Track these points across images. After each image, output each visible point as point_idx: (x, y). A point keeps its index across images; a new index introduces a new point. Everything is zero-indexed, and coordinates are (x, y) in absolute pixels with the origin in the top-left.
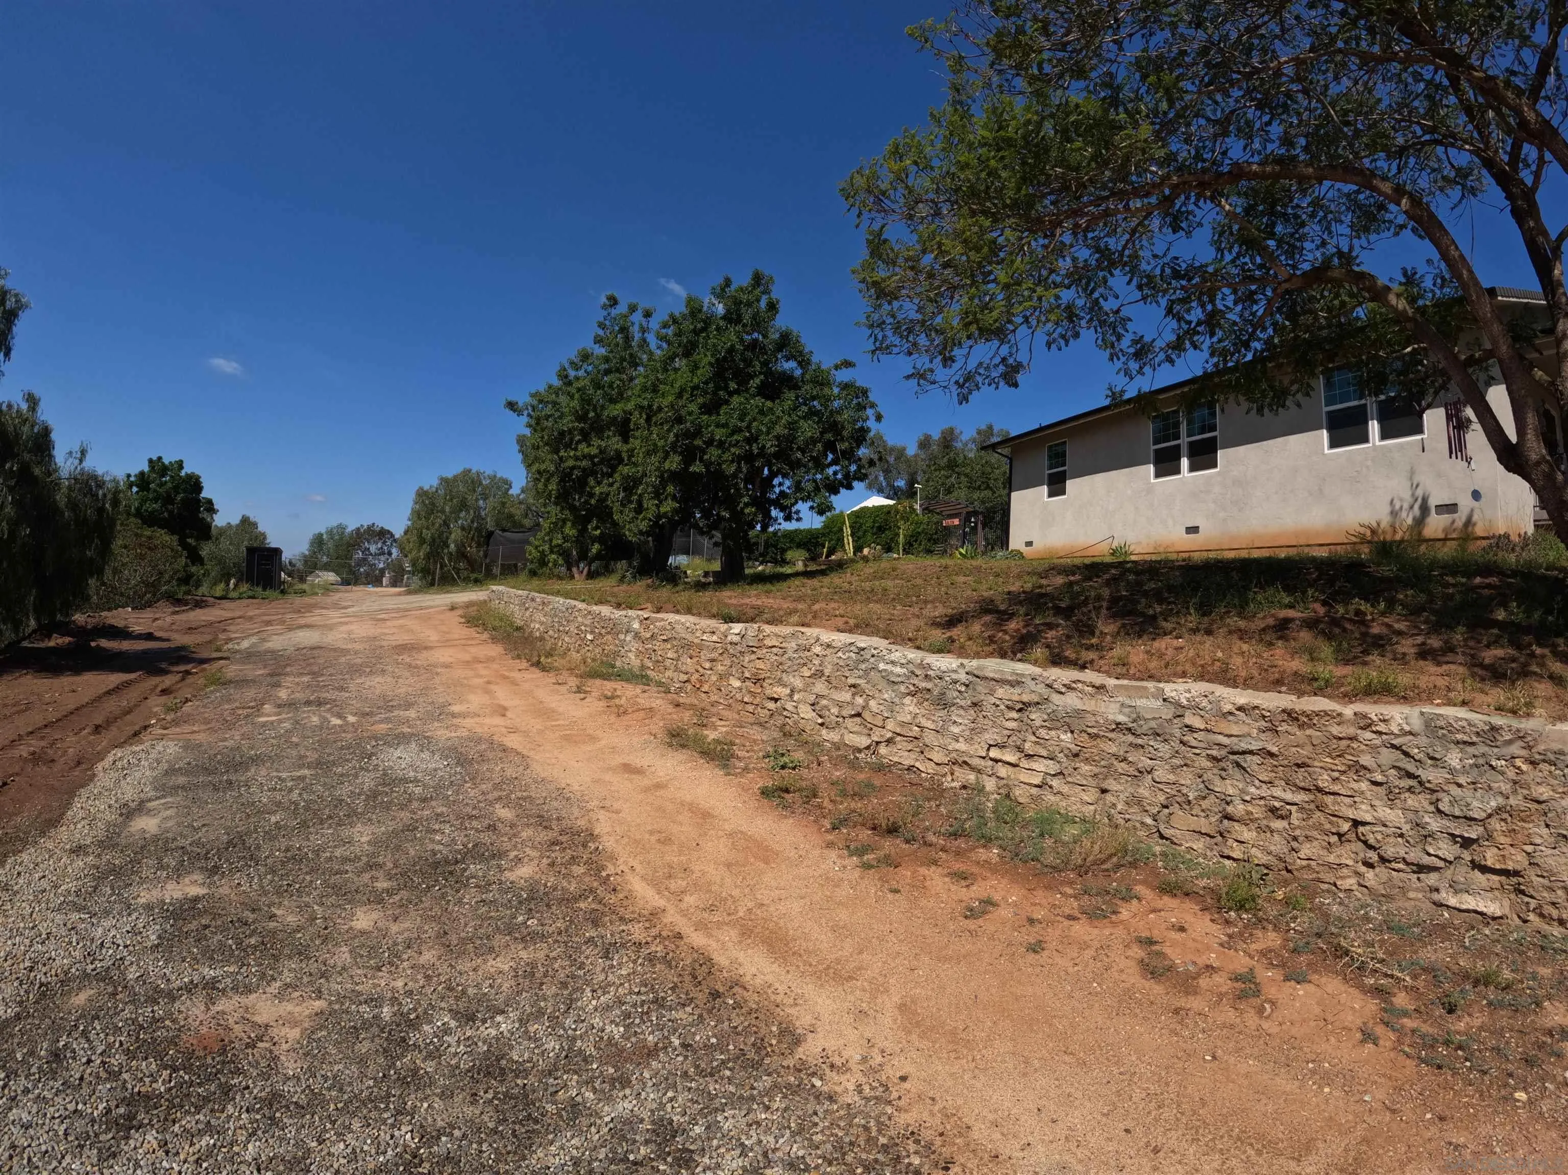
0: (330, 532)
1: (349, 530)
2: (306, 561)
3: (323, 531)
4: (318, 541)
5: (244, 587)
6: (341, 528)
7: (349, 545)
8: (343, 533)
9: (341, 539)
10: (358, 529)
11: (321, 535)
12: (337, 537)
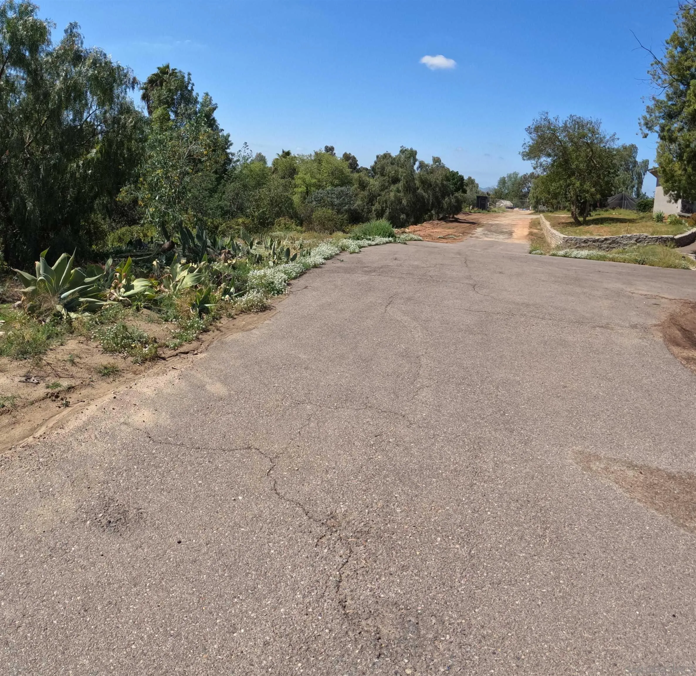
0: (509, 177)
1: (520, 176)
2: (496, 193)
3: (505, 176)
4: (503, 182)
5: (476, 209)
6: (516, 174)
7: (519, 184)
8: (516, 177)
9: (516, 180)
10: (525, 175)
11: (504, 178)
12: (513, 179)
